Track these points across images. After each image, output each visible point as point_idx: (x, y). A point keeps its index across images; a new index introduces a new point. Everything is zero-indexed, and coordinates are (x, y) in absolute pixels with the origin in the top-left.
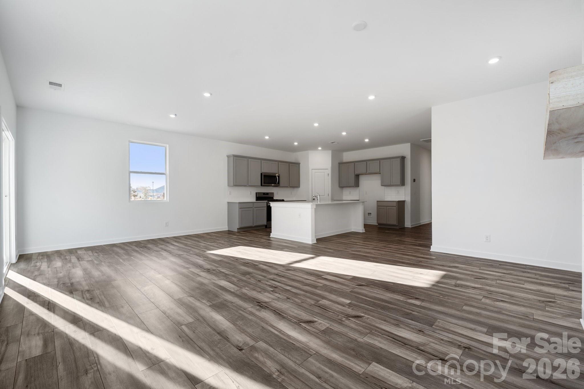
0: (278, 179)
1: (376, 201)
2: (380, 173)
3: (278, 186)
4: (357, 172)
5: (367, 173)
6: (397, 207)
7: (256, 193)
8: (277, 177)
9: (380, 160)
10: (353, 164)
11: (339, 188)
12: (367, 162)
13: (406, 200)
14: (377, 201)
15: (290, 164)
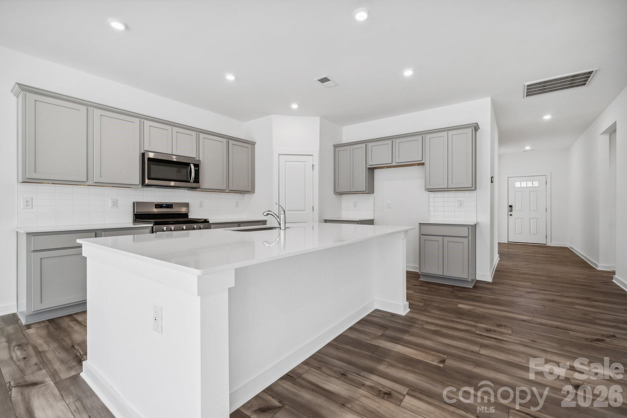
0: (193, 171)
1: (418, 225)
2: (423, 164)
3: (197, 188)
4: (373, 162)
5: (394, 164)
6: (470, 238)
7: (134, 203)
8: (192, 167)
9: (424, 134)
10: (363, 145)
11: (334, 195)
12: (394, 140)
13: (479, 220)
14: (421, 224)
15: (230, 141)
